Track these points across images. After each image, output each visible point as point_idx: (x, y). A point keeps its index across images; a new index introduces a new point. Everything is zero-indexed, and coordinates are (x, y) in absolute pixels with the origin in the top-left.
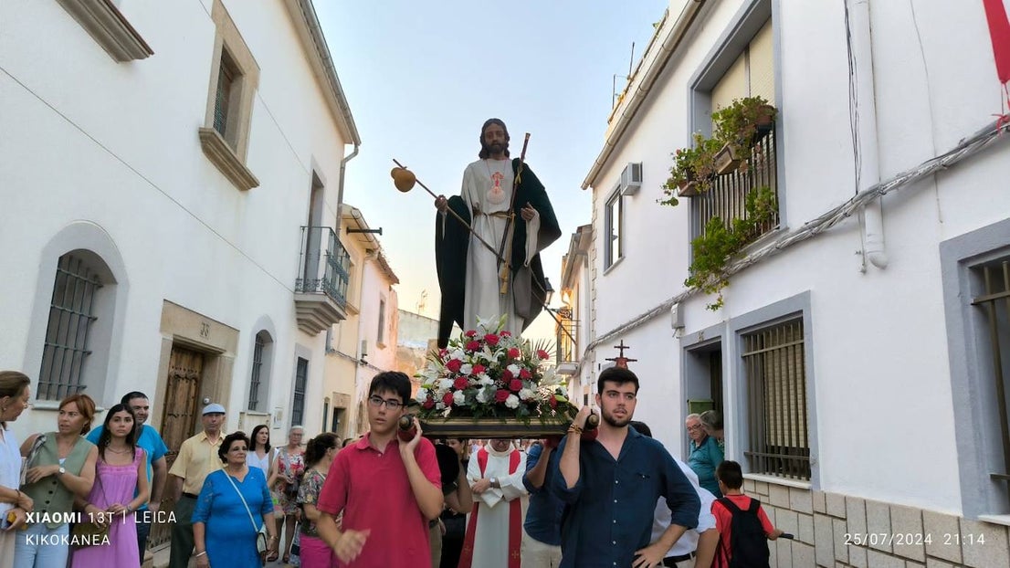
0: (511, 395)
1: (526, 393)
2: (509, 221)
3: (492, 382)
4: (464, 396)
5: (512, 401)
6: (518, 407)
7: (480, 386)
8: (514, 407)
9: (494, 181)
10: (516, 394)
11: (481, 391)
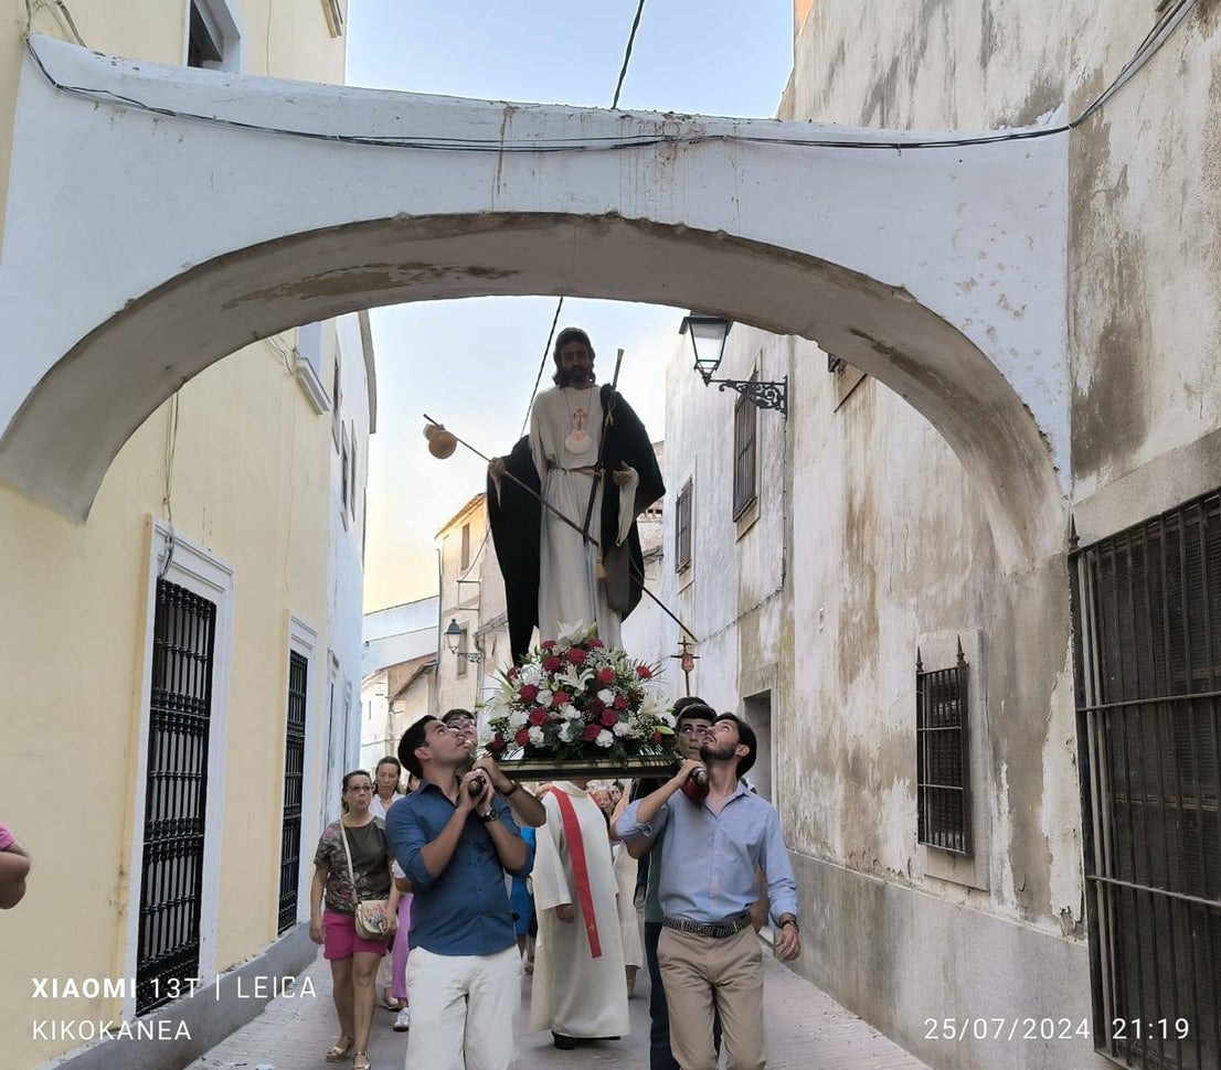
0: (603, 731)
1: (622, 728)
2: (597, 480)
3: (578, 714)
4: (542, 734)
5: (605, 739)
6: (613, 745)
7: (563, 721)
8: (607, 746)
9: (576, 422)
10: (610, 729)
11: (565, 726)
